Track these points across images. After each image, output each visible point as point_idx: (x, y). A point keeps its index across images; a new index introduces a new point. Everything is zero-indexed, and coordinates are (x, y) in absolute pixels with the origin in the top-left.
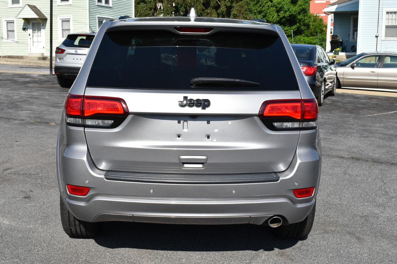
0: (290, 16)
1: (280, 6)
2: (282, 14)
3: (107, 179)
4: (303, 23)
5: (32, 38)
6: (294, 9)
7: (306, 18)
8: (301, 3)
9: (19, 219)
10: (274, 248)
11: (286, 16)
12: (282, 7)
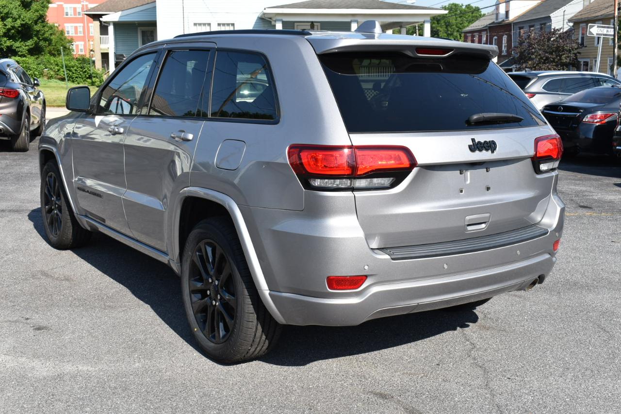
0: (22, 25)
1: (6, 11)
2: (9, 22)
4: (43, 36)
6: (28, 16)
7: (46, 29)
8: (38, 6)
11: (16, 25)
12: (8, 12)
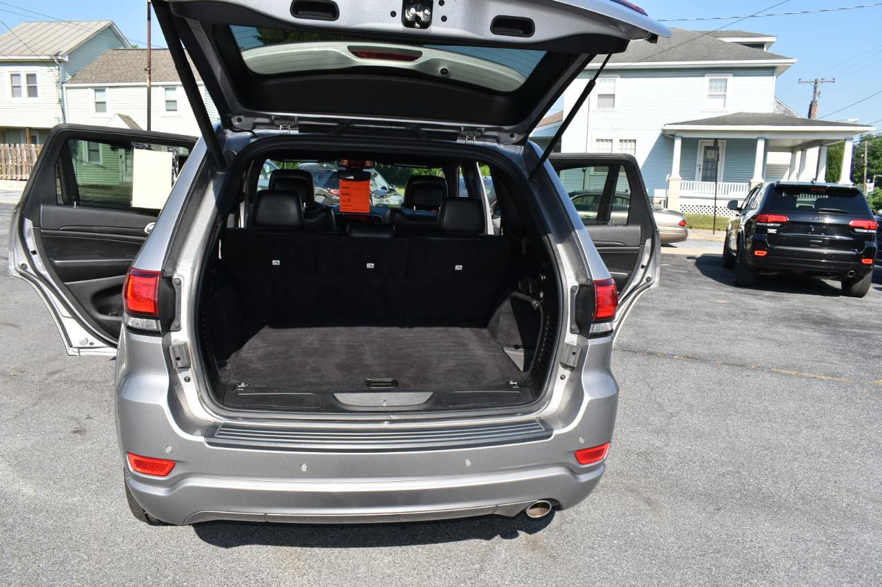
3: (210, 444)
5: (124, 161)
9: (55, 483)
10: (518, 531)
